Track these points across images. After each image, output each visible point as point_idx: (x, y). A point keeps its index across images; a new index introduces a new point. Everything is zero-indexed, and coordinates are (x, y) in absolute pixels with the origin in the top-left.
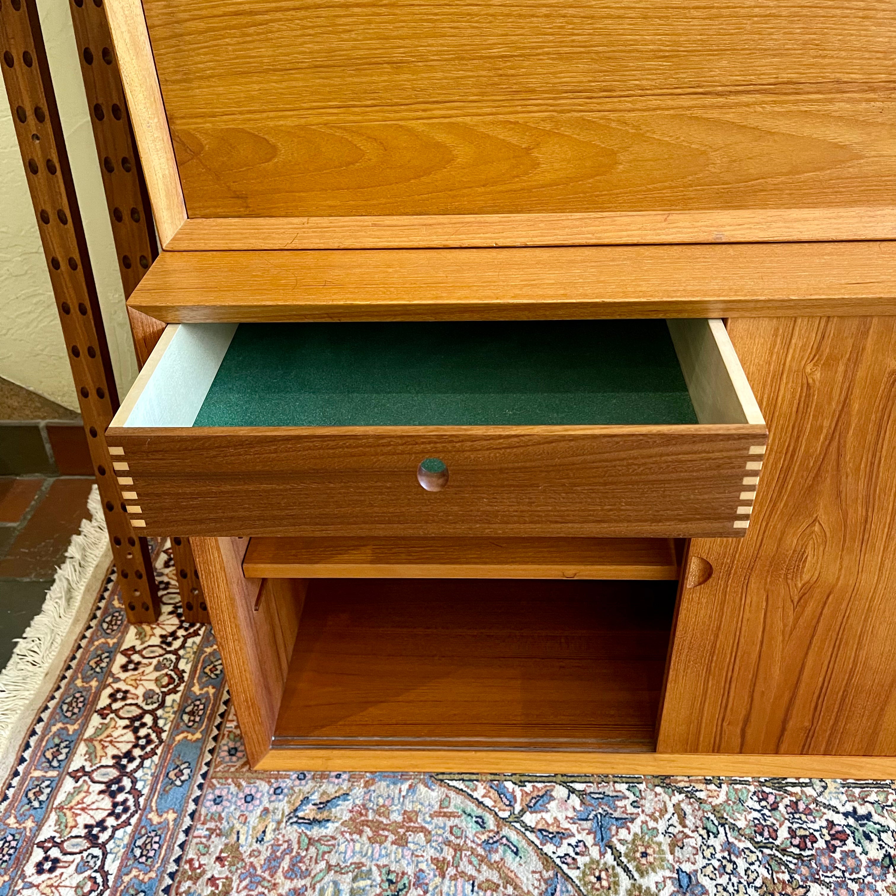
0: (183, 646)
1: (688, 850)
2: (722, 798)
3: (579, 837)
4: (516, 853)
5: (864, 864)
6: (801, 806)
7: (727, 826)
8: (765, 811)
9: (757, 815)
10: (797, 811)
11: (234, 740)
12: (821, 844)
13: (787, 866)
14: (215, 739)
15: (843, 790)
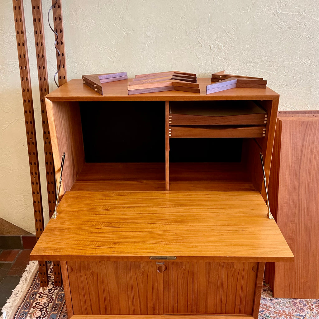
0: (54, 292)
11: (65, 314)
14: (60, 313)
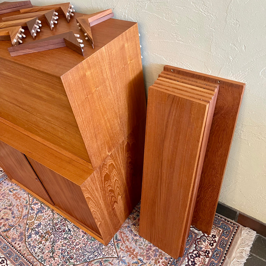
1: (45, 221)
2: (57, 217)
3: (35, 211)
4: (26, 209)
5: (62, 237)
6: (65, 224)
7: (52, 221)
8: (59, 222)
9: (58, 222)
10: (63, 225)
12: (60, 231)
13: (53, 230)
15: (72, 225)
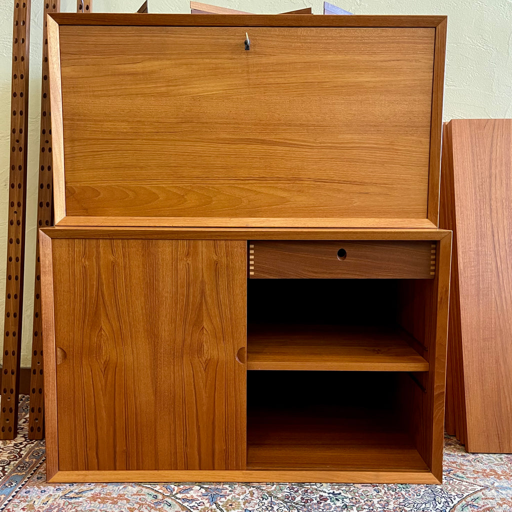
0: (25, 447)
1: (252, 504)
2: (273, 489)
3: (201, 501)
4: (170, 506)
5: (333, 507)
6: (309, 491)
7: (272, 497)
8: (292, 493)
9: (288, 494)
10: (307, 493)
11: (41, 475)
12: (315, 502)
13: (297, 508)
14: (32, 474)
15: (330, 486)
